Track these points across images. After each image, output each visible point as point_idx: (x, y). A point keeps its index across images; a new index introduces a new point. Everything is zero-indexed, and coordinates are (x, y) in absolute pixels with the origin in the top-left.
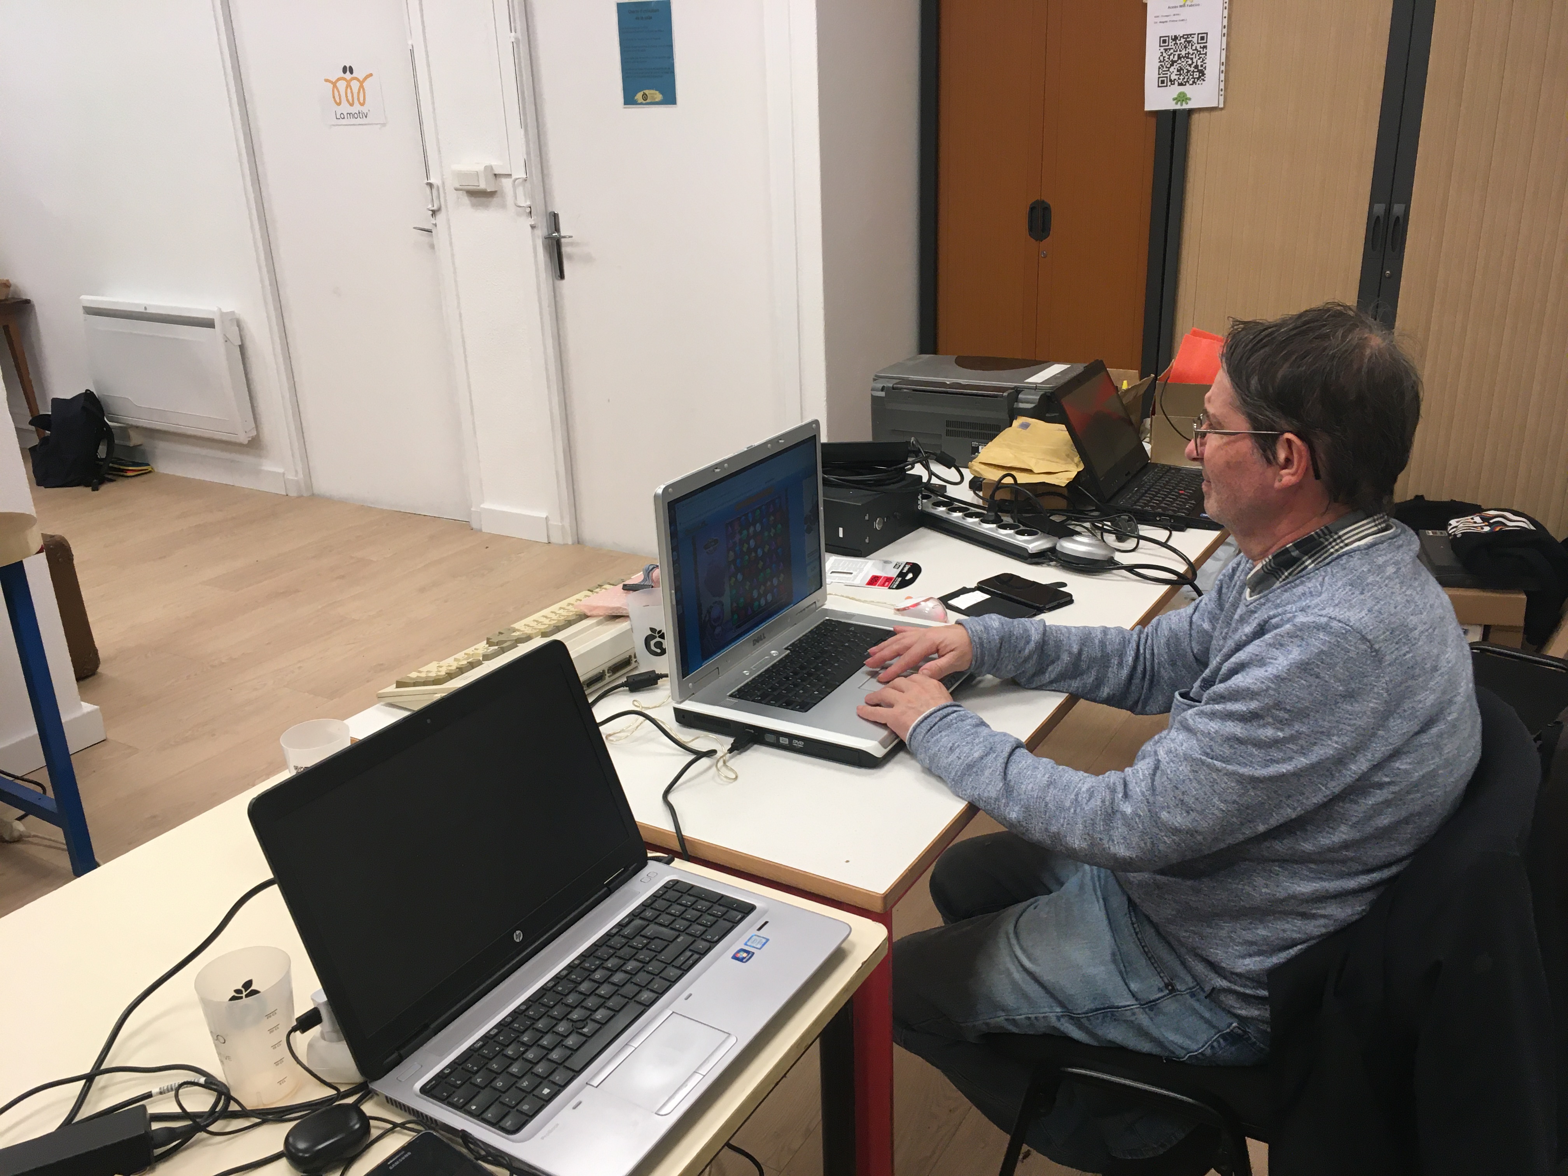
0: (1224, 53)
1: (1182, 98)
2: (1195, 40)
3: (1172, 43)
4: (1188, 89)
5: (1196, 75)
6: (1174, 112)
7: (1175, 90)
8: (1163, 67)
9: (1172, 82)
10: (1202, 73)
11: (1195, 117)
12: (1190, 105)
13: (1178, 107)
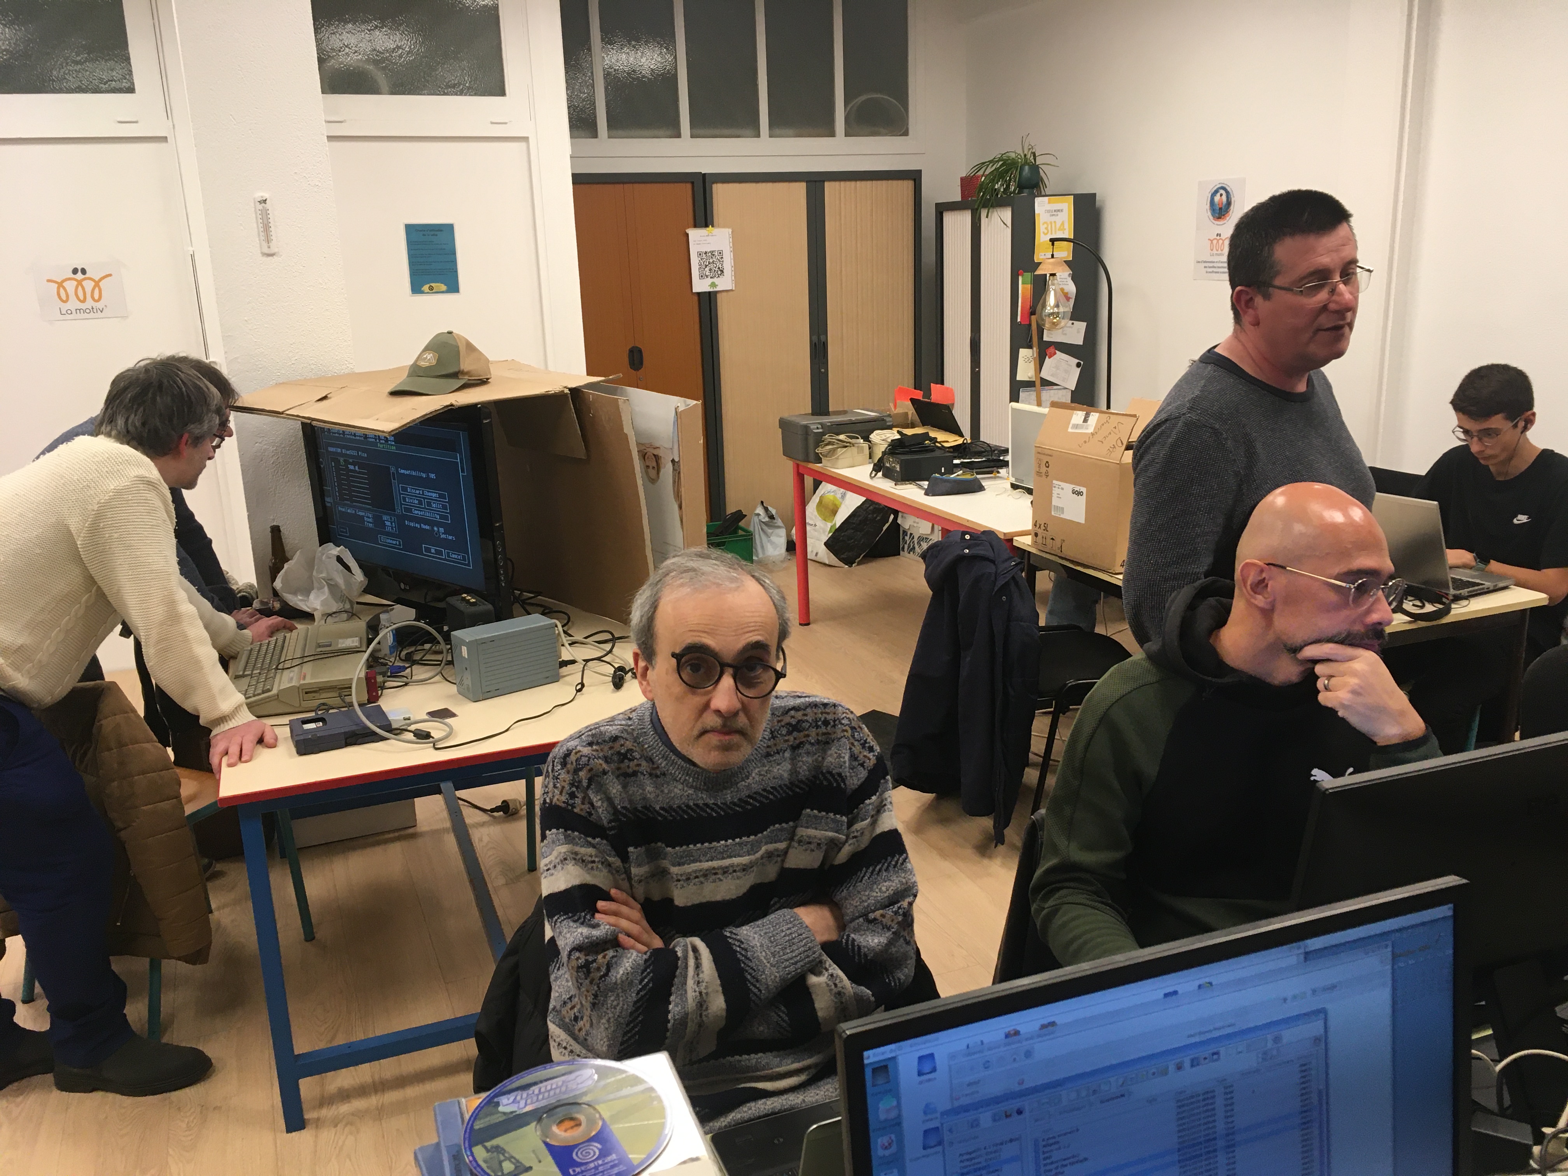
0: (732, 261)
1: (713, 285)
2: (716, 254)
3: (704, 255)
4: (715, 280)
5: (719, 272)
6: (710, 292)
7: (709, 281)
8: (701, 268)
9: (707, 276)
10: (722, 271)
11: (719, 296)
12: (718, 289)
13: (711, 290)
